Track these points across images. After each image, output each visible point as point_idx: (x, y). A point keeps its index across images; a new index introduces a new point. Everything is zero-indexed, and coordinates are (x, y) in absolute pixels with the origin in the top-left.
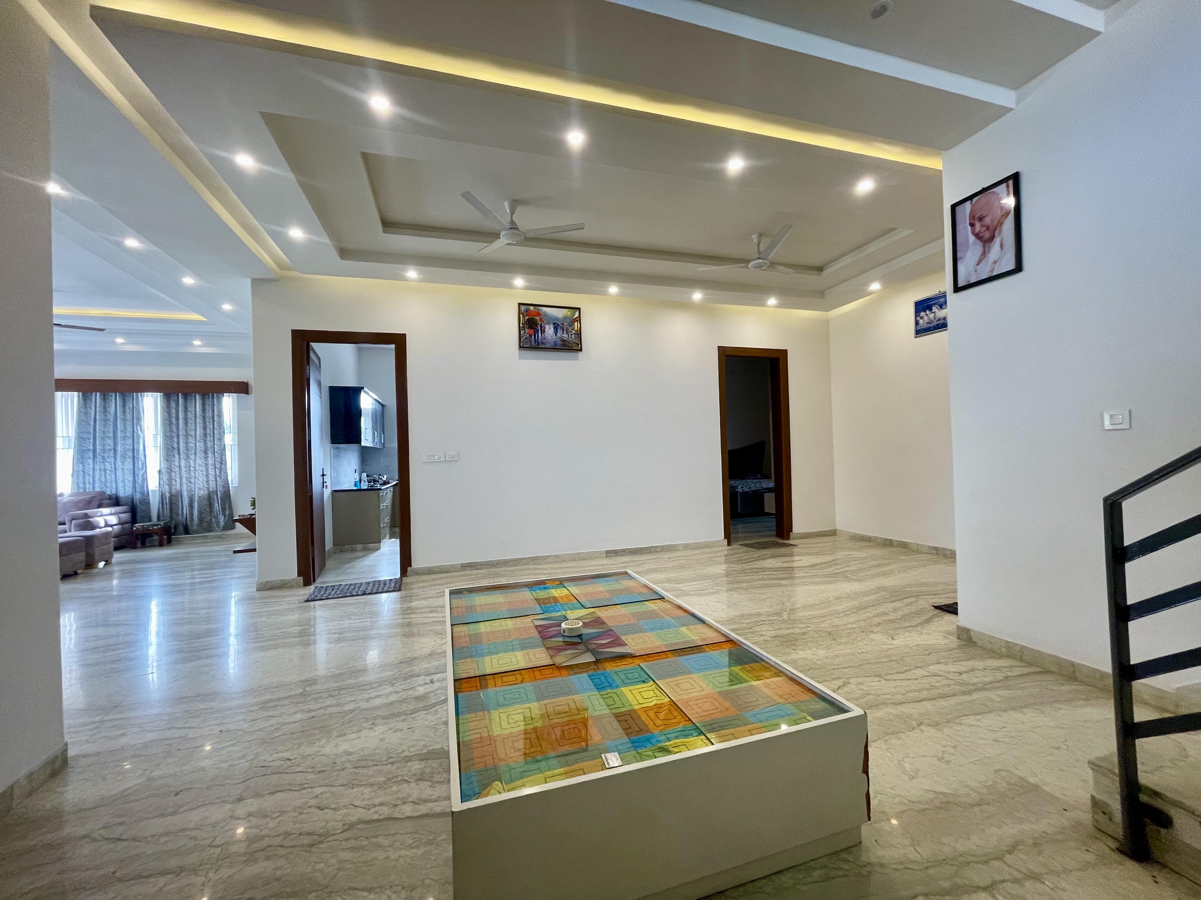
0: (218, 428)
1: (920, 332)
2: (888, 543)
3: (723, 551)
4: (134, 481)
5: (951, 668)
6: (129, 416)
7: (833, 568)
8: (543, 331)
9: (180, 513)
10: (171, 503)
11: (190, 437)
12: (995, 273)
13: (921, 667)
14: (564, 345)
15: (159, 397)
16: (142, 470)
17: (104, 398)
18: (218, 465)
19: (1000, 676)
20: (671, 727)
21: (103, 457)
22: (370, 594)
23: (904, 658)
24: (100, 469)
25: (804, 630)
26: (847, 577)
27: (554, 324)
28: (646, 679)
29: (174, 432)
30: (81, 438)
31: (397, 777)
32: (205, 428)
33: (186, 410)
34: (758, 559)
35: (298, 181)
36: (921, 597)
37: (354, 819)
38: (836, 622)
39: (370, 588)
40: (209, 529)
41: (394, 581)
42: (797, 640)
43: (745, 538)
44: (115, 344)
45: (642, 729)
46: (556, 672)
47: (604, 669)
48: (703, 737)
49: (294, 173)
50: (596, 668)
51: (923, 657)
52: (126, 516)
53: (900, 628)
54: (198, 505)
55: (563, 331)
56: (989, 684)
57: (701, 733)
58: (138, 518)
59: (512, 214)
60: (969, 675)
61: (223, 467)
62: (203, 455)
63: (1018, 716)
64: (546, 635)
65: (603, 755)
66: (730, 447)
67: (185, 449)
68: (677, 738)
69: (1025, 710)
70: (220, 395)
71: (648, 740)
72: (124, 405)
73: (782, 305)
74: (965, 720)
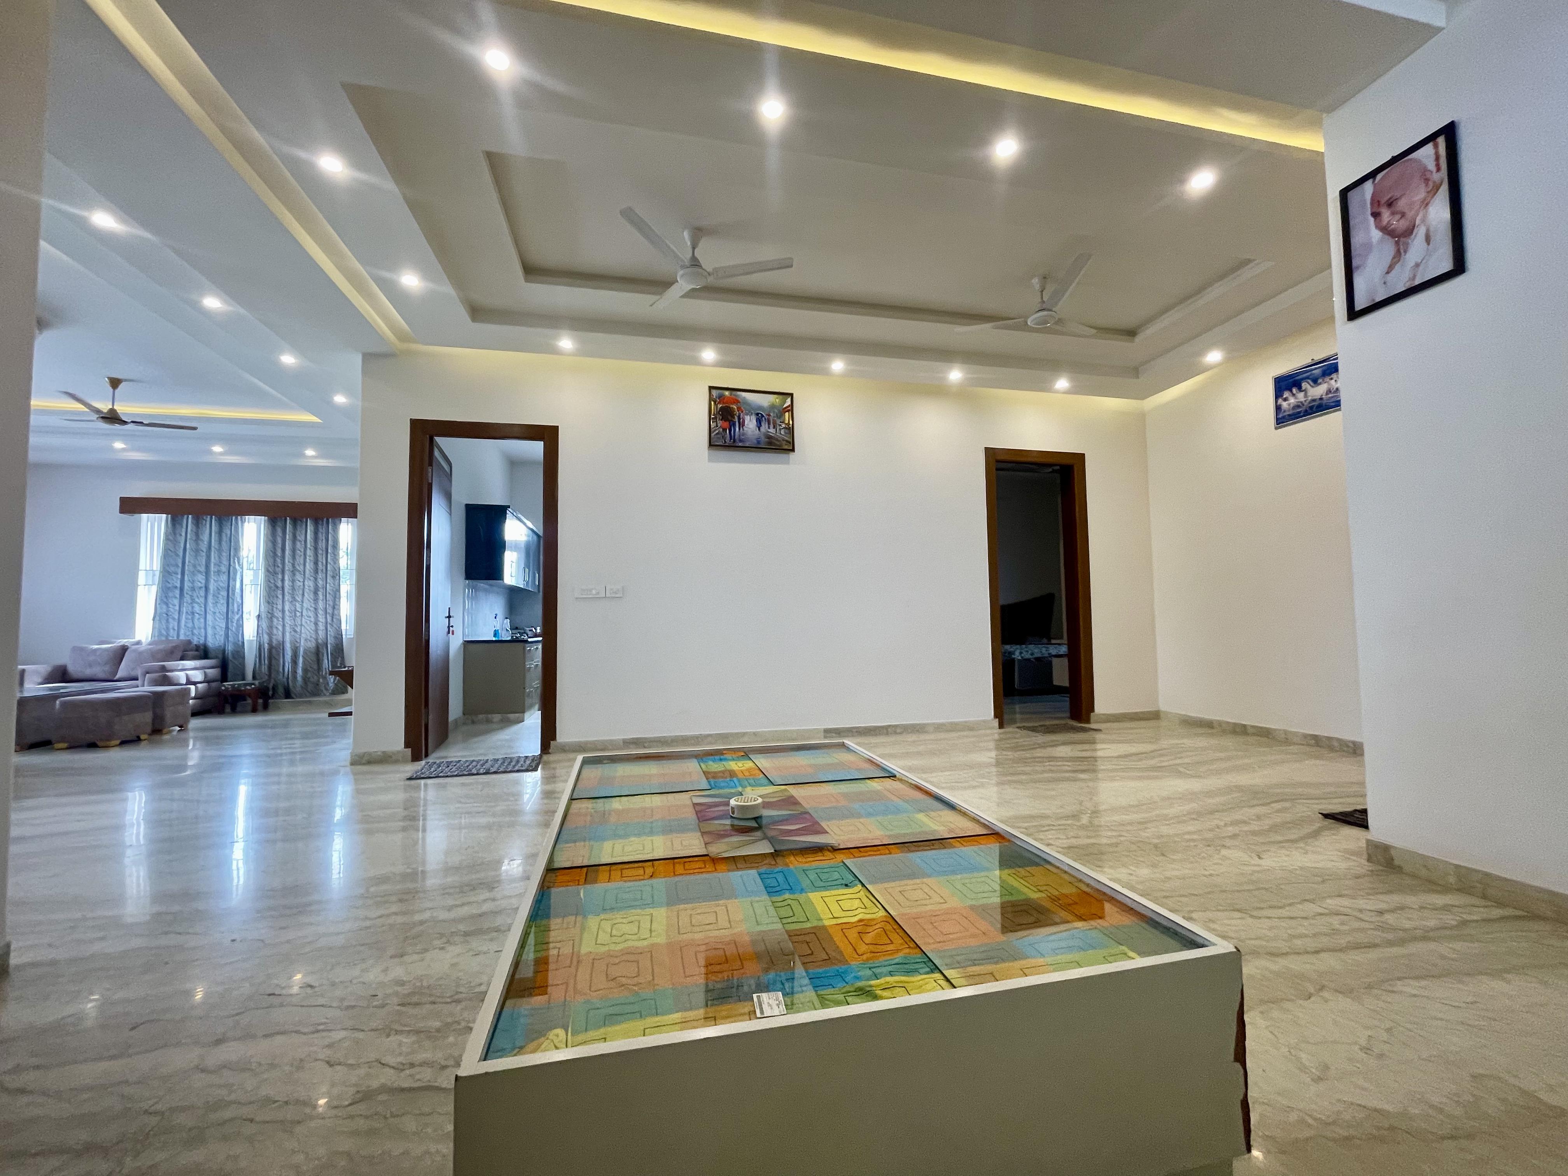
0: (332, 563)
1: (1283, 419)
2: (1240, 730)
3: (993, 734)
4: (227, 628)
5: (1362, 903)
6: (225, 545)
7: (1157, 760)
8: (742, 424)
9: (281, 670)
10: (270, 657)
11: (297, 573)
12: (1418, 282)
13: (1312, 901)
14: (770, 443)
15: (263, 523)
16: (238, 614)
17: (197, 523)
18: (330, 610)
19: (1450, 919)
20: (884, 955)
21: (191, 596)
22: (495, 773)
23: (1283, 887)
24: (187, 612)
25: (1114, 841)
26: (1180, 772)
27: (757, 414)
28: (852, 880)
29: (278, 567)
30: (166, 573)
31: (458, 1023)
32: (316, 563)
33: (294, 538)
34: (1043, 746)
35: (405, 198)
36: (1298, 801)
37: (375, 1084)
38: (1165, 830)
39: (497, 766)
40: (316, 693)
41: (531, 759)
42: (1102, 854)
43: (1022, 720)
44: (211, 453)
45: (834, 958)
46: (709, 866)
47: (787, 865)
48: (937, 975)
49: (397, 182)
50: (773, 862)
51: (1313, 885)
52: (213, 673)
53: (1270, 842)
54: (304, 662)
55: (769, 424)
56: (1432, 930)
57: (936, 969)
58: (229, 675)
59: (694, 248)
60: (1396, 915)
61: (336, 612)
62: (312, 596)
63: (1497, 985)
64: (704, 816)
65: (755, 996)
66: (1002, 602)
67: (290, 588)
68: (891, 974)
69: (1509, 976)
70: (337, 521)
71: (841, 976)
72: (220, 532)
73: (1074, 390)
74: (1399, 986)
